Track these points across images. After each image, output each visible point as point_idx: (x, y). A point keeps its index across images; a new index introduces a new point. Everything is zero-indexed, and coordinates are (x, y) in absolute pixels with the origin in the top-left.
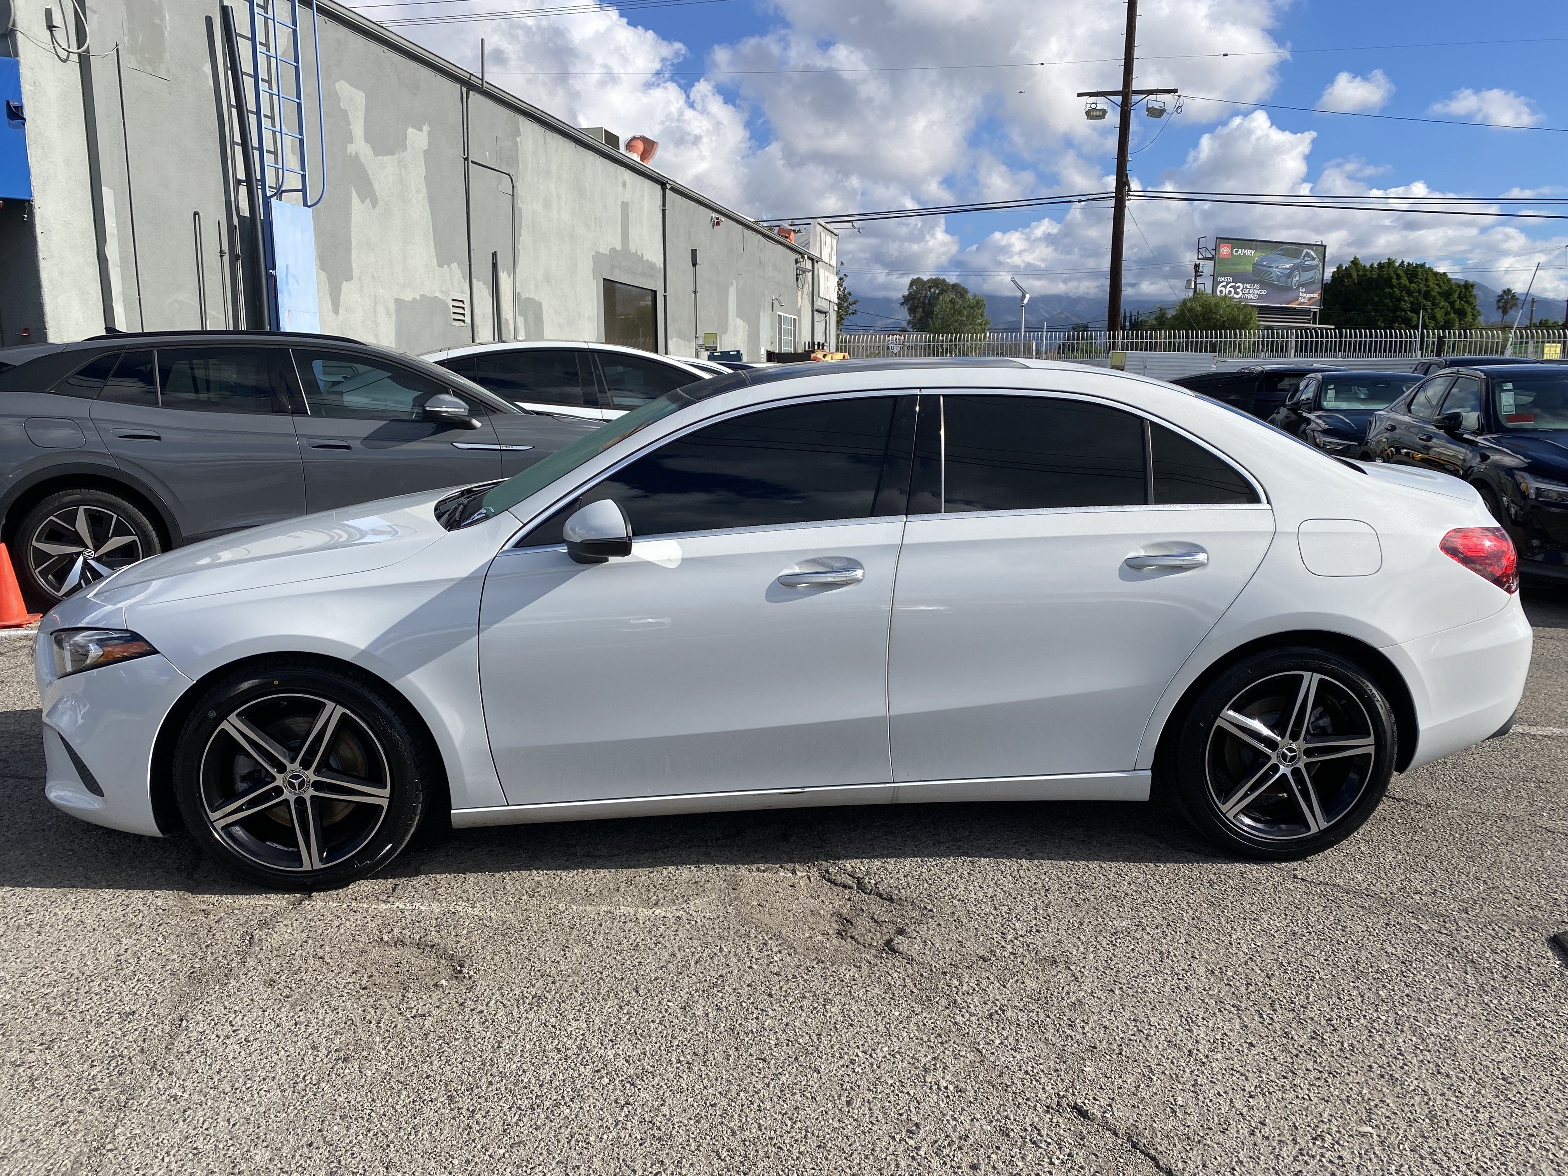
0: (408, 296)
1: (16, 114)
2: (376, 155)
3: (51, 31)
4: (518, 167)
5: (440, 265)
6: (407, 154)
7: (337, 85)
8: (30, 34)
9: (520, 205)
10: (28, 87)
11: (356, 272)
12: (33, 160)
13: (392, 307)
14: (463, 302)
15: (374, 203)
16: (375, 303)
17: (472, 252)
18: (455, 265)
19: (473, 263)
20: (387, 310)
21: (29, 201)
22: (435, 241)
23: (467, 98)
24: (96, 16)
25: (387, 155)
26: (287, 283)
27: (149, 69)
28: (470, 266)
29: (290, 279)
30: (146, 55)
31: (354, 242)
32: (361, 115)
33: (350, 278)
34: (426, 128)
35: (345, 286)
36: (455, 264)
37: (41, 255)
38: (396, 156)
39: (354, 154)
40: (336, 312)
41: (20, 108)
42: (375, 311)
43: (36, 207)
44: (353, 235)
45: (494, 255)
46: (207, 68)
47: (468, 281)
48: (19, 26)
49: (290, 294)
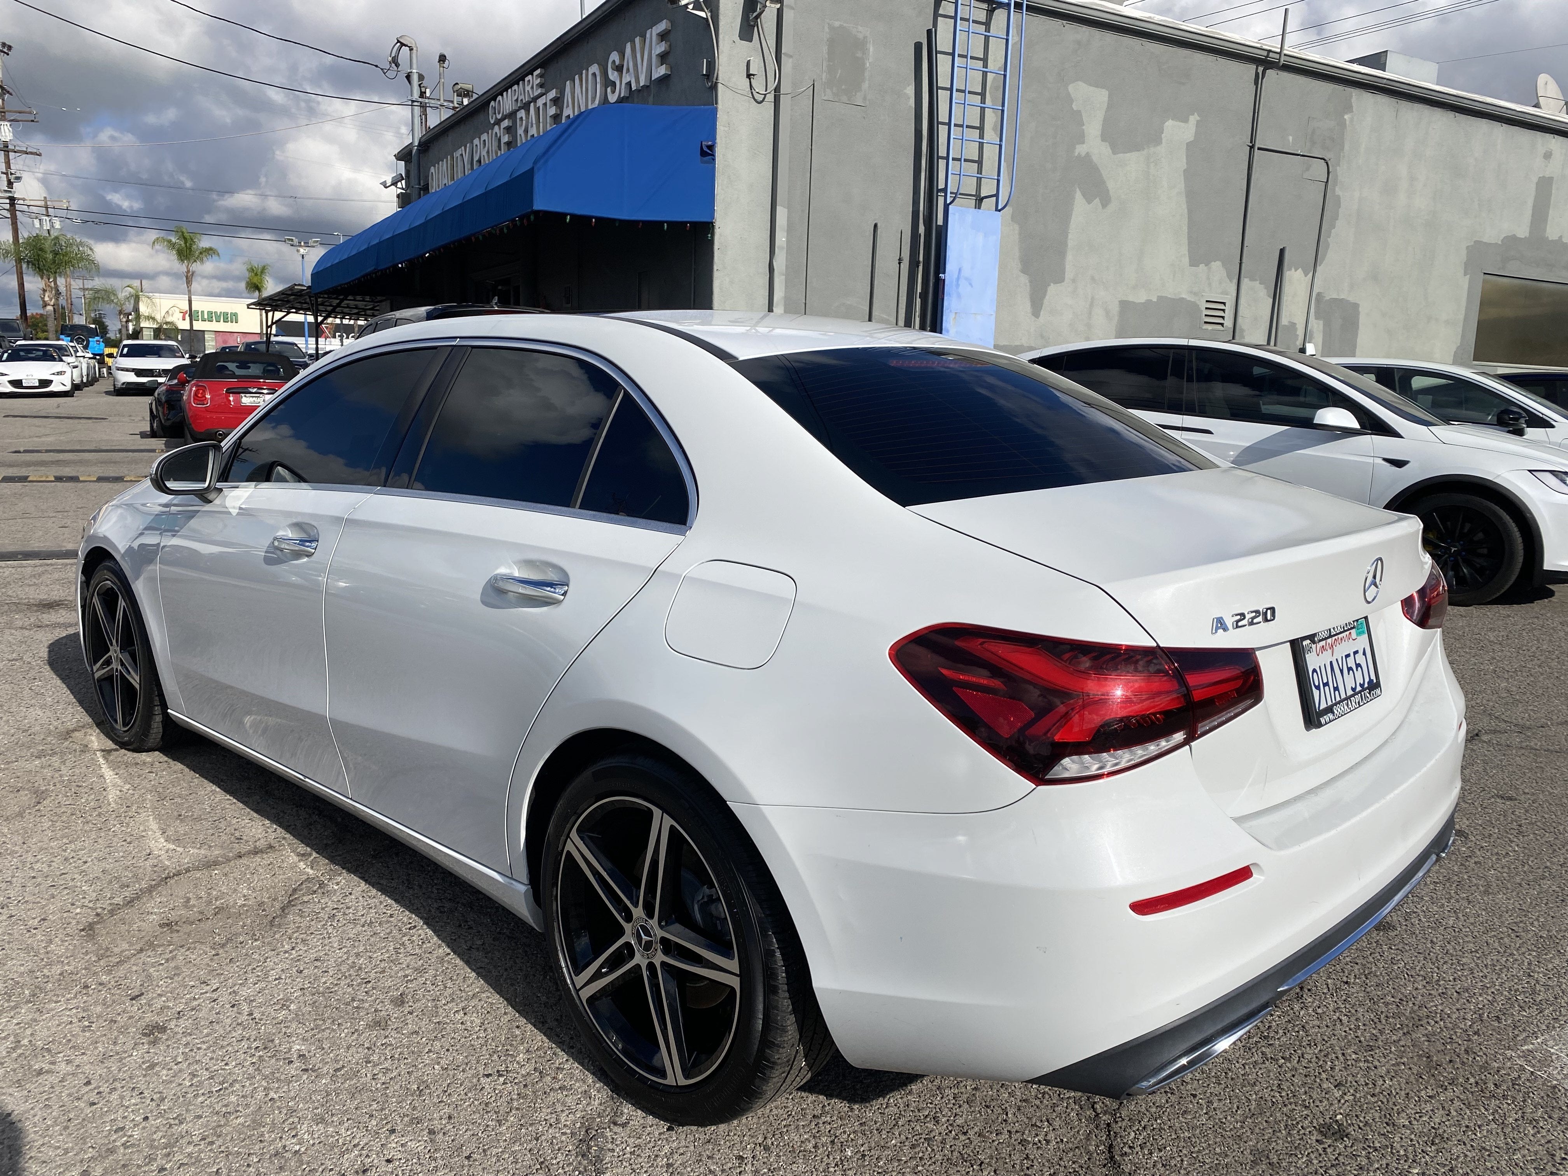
0: (1141, 297)
1: (708, 153)
2: (1114, 153)
3: (750, 79)
4: (1342, 149)
5: (1194, 263)
6: (1161, 149)
7: (1071, 88)
8: (730, 85)
9: (1338, 191)
10: (722, 128)
11: (1069, 274)
12: (720, 188)
13: (1115, 309)
14: (1224, 304)
15: (1106, 202)
16: (1092, 305)
17: (1245, 249)
18: (1216, 265)
19: (1244, 260)
20: (1107, 312)
21: (712, 223)
22: (1190, 238)
23: (1262, 79)
24: (791, 60)
25: (1130, 151)
26: (958, 285)
27: (844, 98)
28: (1241, 264)
29: (962, 282)
30: (843, 87)
31: (1070, 243)
32: (1100, 115)
33: (1060, 279)
34: (1194, 119)
35: (1052, 289)
36: (1218, 263)
37: (715, 268)
38: (1145, 152)
39: (1083, 154)
40: (1036, 313)
41: (711, 148)
42: (1090, 313)
43: (717, 227)
44: (1070, 236)
45: (1282, 251)
46: (910, 91)
47: (1235, 281)
48: (720, 80)
49: (959, 296)
